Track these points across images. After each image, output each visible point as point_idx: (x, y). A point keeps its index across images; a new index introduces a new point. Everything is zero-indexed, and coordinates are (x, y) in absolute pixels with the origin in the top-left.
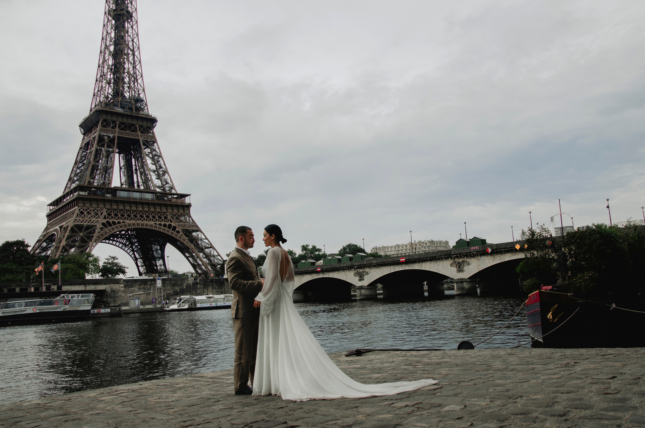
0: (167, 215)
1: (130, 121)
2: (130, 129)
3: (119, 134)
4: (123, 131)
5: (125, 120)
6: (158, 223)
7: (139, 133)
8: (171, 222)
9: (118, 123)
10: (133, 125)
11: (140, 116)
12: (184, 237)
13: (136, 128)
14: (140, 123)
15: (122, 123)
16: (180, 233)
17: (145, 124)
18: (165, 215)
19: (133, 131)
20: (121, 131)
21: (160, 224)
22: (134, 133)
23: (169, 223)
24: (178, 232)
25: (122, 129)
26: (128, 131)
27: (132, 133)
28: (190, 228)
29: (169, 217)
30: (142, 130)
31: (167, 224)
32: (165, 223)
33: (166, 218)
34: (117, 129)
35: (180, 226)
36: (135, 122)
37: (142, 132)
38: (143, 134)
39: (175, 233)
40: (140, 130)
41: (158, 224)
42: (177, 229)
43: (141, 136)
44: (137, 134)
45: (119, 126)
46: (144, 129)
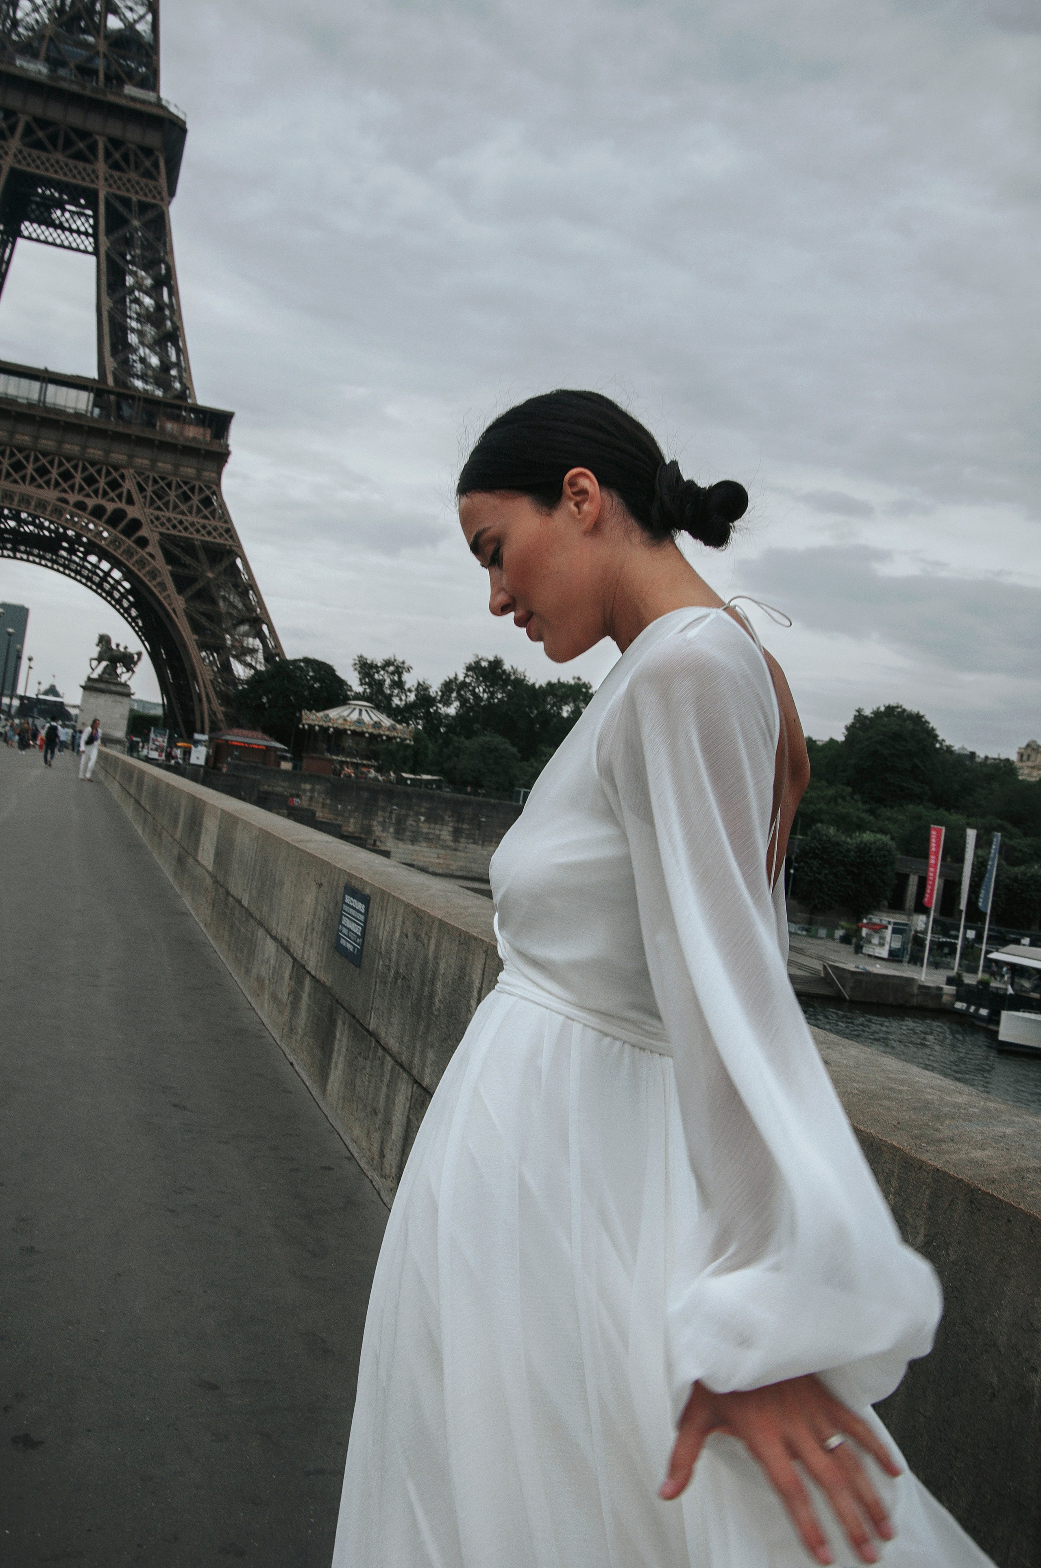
0: (123, 476)
1: (75, 118)
2: (68, 144)
3: (19, 162)
4: (35, 153)
5: (55, 112)
6: (73, 498)
7: (101, 167)
8: (130, 501)
9: (23, 120)
10: (84, 135)
11: (123, 102)
12: (160, 563)
13: (93, 148)
14: (115, 129)
15: (43, 123)
16: (150, 549)
17: (134, 135)
18: (115, 475)
19: (79, 156)
20: (26, 150)
21: (81, 506)
22: (80, 165)
23: (123, 505)
24: (143, 542)
25: (39, 145)
26: (59, 156)
27: (72, 163)
28: (196, 536)
29: (129, 485)
30: (117, 156)
31: (110, 507)
32: (104, 503)
33: (114, 485)
34: (15, 144)
35: (156, 523)
36: (94, 123)
37: (115, 166)
38: (116, 174)
39: (129, 542)
40: (108, 155)
41: (72, 501)
42: (143, 532)
43: (106, 180)
44: (94, 171)
45: (28, 131)
46: (126, 157)
